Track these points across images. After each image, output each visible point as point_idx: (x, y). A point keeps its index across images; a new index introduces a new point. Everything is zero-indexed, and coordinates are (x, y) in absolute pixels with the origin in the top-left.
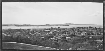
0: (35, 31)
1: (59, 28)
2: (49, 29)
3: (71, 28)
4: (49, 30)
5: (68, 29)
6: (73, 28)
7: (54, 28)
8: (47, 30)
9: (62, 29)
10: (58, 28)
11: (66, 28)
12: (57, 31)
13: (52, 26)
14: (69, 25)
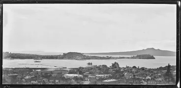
0: (27, 77)
1: (115, 65)
2: (80, 70)
3: (161, 68)
4: (81, 73)
5: (151, 71)
6: (169, 66)
7: (99, 68)
8: (70, 72)
9: (128, 70)
10: (113, 65)
11: (143, 69)
12: (110, 78)
13: (89, 58)
14: (153, 58)
